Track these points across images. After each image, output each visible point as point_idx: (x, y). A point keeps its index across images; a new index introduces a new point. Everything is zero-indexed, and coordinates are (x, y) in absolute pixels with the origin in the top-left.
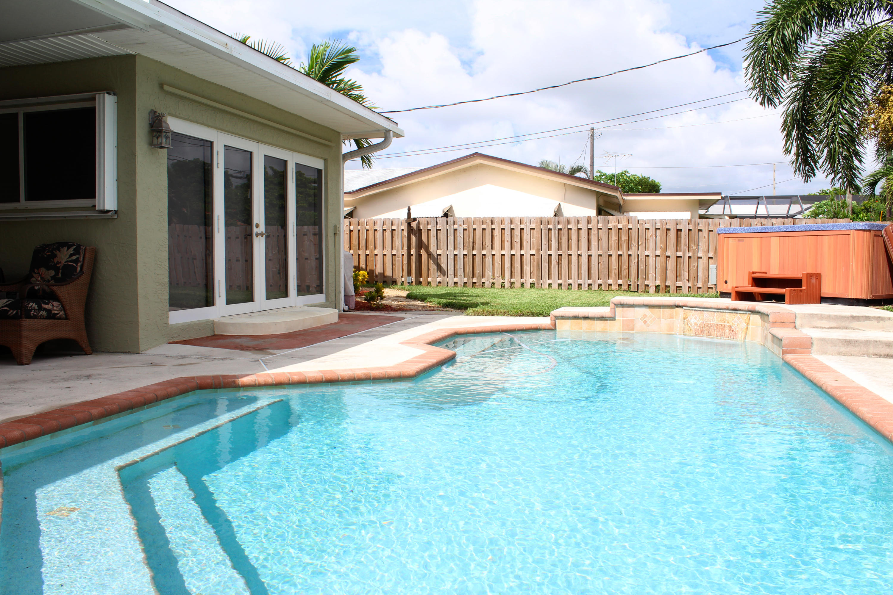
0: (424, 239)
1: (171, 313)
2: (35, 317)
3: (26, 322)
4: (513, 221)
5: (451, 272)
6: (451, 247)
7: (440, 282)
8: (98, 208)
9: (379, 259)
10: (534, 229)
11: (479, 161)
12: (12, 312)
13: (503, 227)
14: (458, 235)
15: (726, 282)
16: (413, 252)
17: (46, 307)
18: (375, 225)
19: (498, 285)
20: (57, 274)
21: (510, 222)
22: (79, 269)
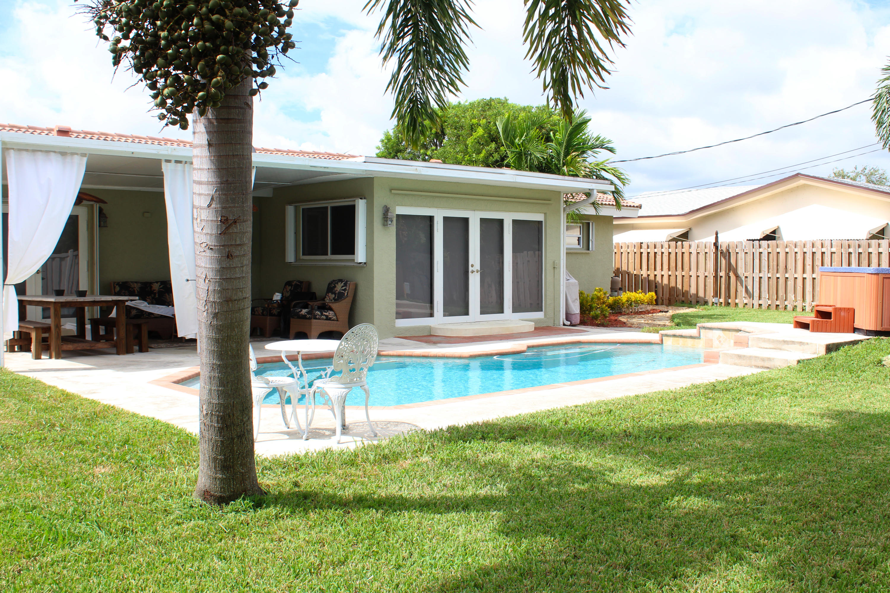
0: (733, 262)
1: (397, 321)
2: (319, 319)
3: (314, 321)
4: (815, 245)
5: (756, 294)
6: (757, 270)
7: (746, 304)
8: (356, 261)
9: (693, 280)
10: (834, 253)
11: (802, 182)
12: (308, 316)
13: (805, 250)
14: (763, 258)
16: (722, 274)
17: (326, 314)
18: (690, 248)
19: (799, 309)
20: (335, 297)
21: (811, 246)
22: (346, 294)
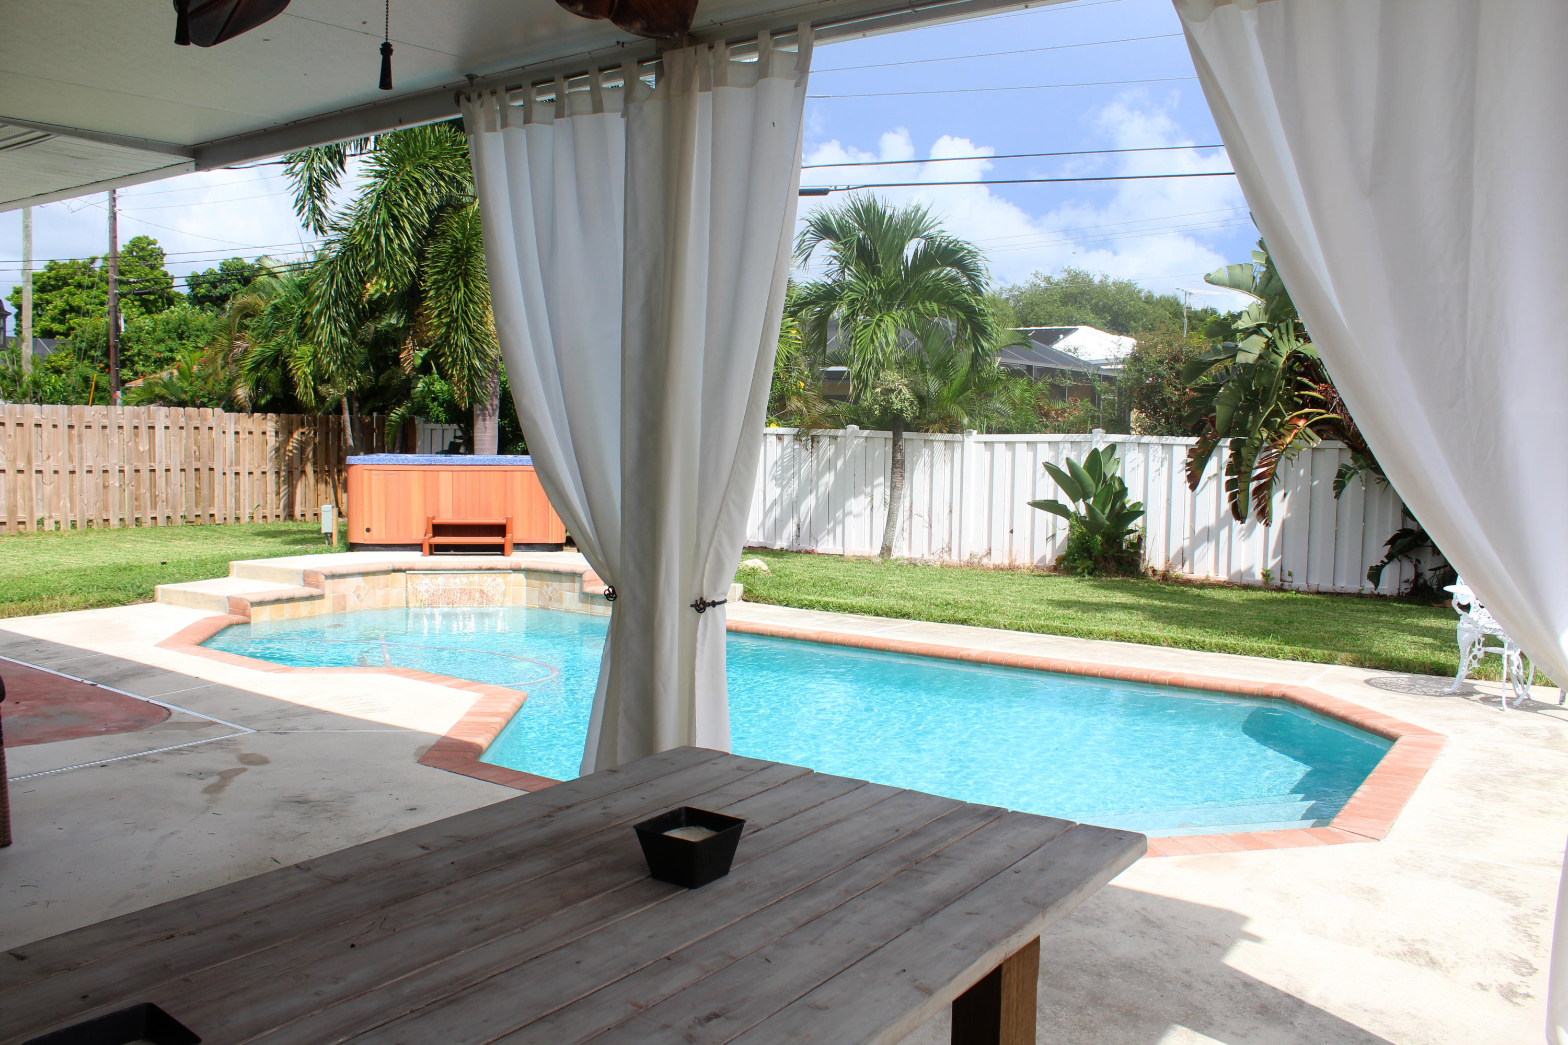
15: (368, 530)
